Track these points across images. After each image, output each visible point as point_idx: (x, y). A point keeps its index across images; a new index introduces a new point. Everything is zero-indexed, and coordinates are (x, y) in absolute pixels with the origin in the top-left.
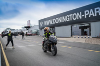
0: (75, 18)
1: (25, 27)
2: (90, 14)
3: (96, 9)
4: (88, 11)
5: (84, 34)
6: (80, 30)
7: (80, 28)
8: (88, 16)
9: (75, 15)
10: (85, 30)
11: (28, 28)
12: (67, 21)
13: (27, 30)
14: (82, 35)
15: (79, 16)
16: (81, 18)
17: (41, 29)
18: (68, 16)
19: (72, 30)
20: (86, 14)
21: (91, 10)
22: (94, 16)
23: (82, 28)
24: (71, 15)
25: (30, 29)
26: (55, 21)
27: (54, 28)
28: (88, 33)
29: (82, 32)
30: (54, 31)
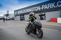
0: (36, 9)
1: (6, 15)
2: (45, 8)
3: (48, 4)
4: (44, 6)
6: (40, 16)
7: (39, 15)
8: (44, 8)
11: (7, 15)
12: (32, 11)
13: (7, 16)
14: (41, 20)
15: (39, 8)
16: (40, 10)
17: (16, 16)
18: (32, 8)
20: (43, 8)
21: (46, 5)
22: (47, 8)
23: (41, 16)
25: (8, 16)
26: (25, 11)
27: (24, 15)
28: (44, 19)
30: (24, 17)
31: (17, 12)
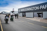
0: (35, 9)
1: (12, 12)
2: (43, 8)
5: (39, 16)
9: (35, 8)
10: (40, 15)
11: (13, 12)
12: (32, 10)
13: (12, 13)
16: (38, 9)
17: (19, 13)
18: (32, 8)
19: (34, 14)
20: (41, 8)
21: (43, 6)
22: (44, 8)
24: (33, 7)
28: (41, 16)
29: (38, 15)
30: (25, 14)
31: (20, 10)
